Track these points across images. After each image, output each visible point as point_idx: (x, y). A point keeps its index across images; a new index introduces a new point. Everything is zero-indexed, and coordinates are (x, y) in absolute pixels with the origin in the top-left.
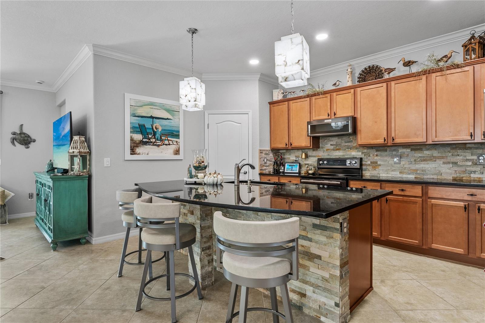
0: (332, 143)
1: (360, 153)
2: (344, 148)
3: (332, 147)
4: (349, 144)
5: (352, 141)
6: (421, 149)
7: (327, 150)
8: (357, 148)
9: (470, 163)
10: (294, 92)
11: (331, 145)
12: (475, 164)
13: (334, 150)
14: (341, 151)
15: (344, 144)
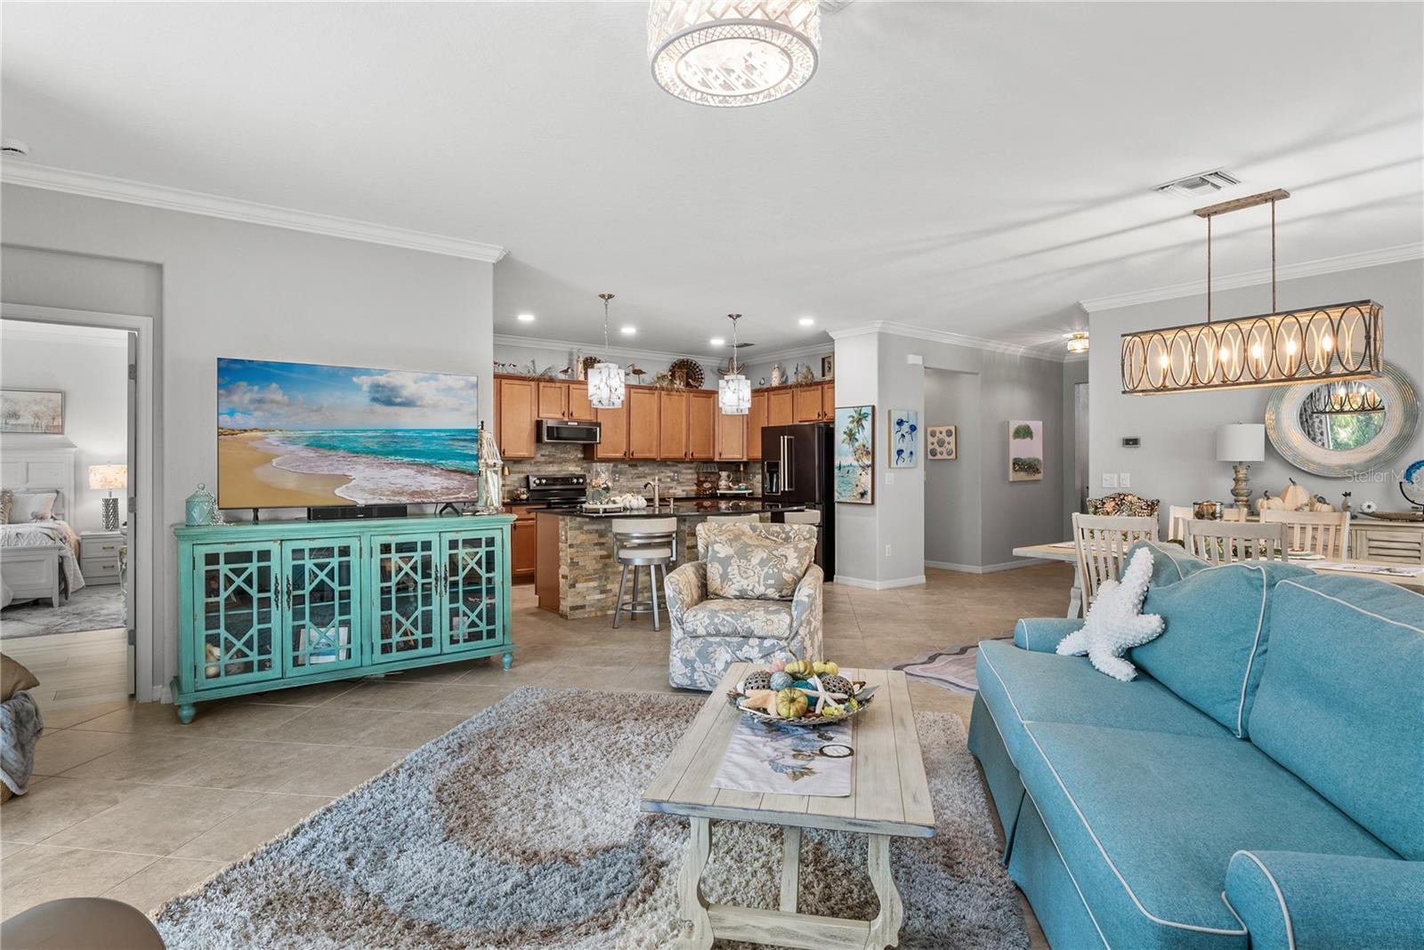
0: (543, 452)
1: (579, 469)
2: (559, 461)
3: (543, 459)
4: (566, 456)
5: (569, 452)
6: (636, 465)
7: (536, 463)
8: (575, 462)
9: (669, 480)
10: (503, 365)
11: (542, 455)
12: (673, 480)
13: (545, 463)
14: (555, 465)
15: (559, 455)
